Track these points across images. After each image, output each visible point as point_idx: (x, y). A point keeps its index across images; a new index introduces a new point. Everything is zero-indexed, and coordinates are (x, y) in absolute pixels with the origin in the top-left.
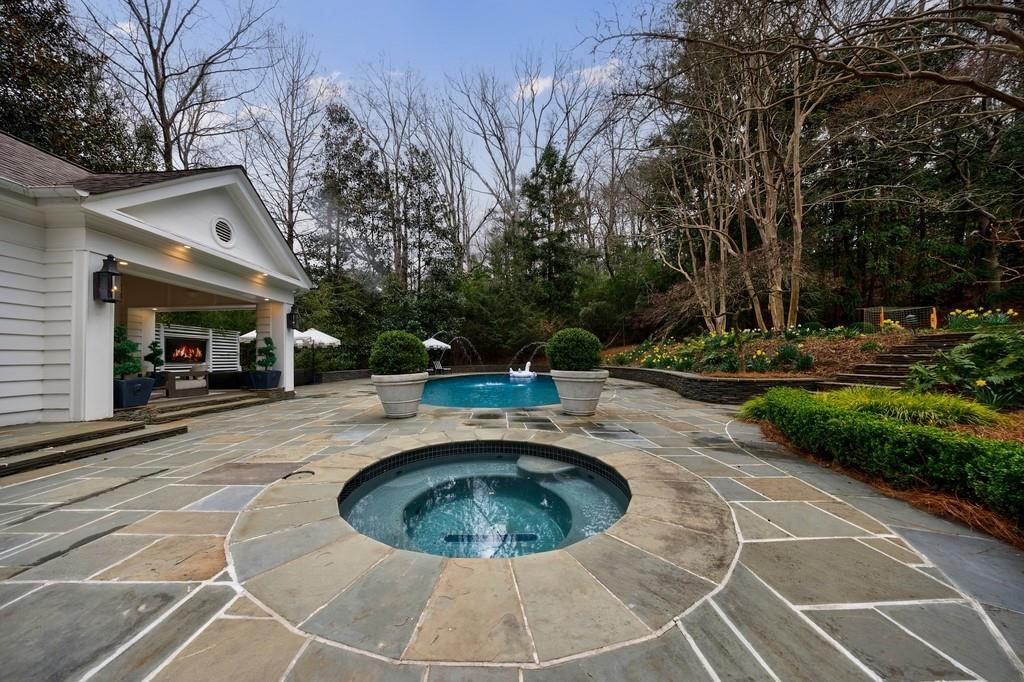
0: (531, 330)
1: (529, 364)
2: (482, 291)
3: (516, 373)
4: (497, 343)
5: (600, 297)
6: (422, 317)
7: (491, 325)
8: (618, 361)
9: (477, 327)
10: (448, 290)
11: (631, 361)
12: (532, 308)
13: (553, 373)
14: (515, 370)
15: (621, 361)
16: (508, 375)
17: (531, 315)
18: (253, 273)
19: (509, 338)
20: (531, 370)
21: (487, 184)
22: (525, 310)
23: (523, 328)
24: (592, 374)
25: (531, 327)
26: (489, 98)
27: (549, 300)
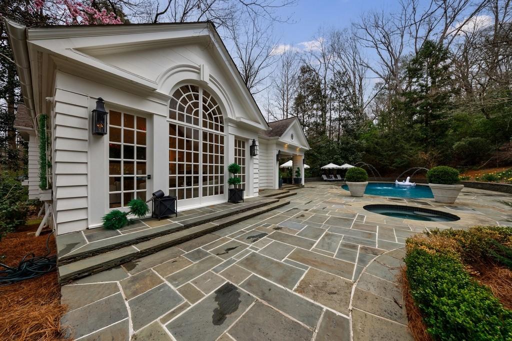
0: (411, 159)
1: (408, 178)
2: (376, 138)
3: (401, 183)
4: (386, 165)
5: (474, 134)
6: (341, 153)
7: (382, 156)
8: (487, 179)
9: (372, 157)
10: (355, 139)
11: (500, 179)
12: (413, 145)
13: (430, 184)
14: (399, 181)
15: (490, 178)
16: (395, 184)
17: (411, 149)
18: (297, 147)
19: (394, 163)
20: (410, 181)
21: (377, 73)
22: (407, 146)
23: (404, 157)
24: (453, 186)
25: (411, 156)
26: (380, 23)
27: (426, 139)
